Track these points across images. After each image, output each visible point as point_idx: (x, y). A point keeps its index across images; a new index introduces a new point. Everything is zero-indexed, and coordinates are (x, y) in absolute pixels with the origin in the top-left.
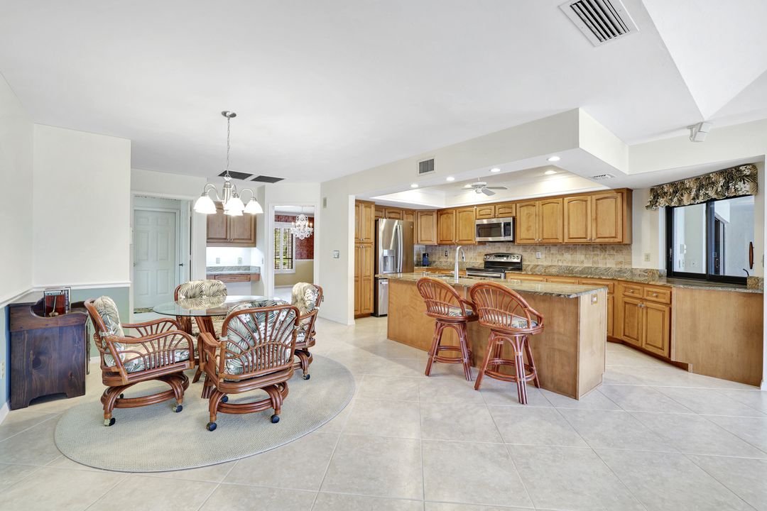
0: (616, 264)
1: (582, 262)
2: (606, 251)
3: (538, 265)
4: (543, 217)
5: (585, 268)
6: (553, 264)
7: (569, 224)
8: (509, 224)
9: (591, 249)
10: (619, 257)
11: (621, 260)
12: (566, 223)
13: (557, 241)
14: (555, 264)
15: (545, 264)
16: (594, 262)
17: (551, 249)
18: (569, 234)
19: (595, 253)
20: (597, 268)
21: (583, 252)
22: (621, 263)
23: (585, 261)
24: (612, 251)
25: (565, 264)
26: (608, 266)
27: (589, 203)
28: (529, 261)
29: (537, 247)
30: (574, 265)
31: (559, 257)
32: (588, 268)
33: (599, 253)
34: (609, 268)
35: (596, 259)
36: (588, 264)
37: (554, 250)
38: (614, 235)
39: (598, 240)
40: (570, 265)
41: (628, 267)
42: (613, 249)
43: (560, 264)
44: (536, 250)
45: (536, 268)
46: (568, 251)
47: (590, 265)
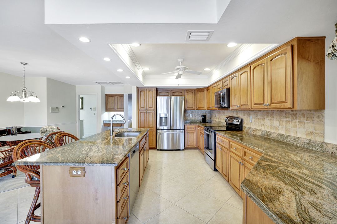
1: (277, 128)
2: (296, 117)
6: (259, 128)
9: (284, 115)
10: (310, 126)
11: (311, 129)
14: (260, 128)
15: (254, 127)
16: (287, 130)
17: (258, 114)
19: (288, 119)
20: (288, 136)
22: (311, 133)
23: (280, 127)
24: (302, 118)
25: (266, 129)
26: (299, 135)
29: (251, 112)
30: (272, 131)
31: (262, 122)
32: (282, 135)
33: (291, 120)
34: (299, 138)
35: (288, 126)
36: (282, 131)
38: (284, 100)
39: (273, 106)
40: (269, 130)
41: (319, 139)
42: (303, 115)
43: (263, 129)
44: (249, 115)
45: (249, 130)
46: (268, 117)
47: (283, 133)
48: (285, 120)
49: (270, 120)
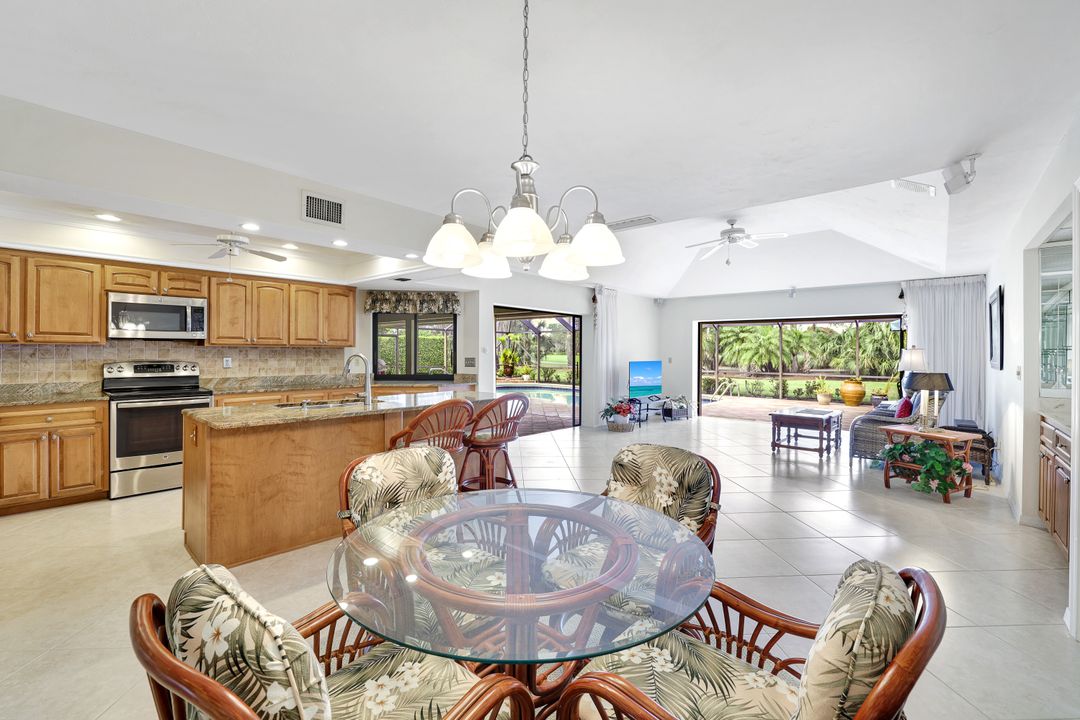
0: (330, 371)
1: (293, 370)
3: (228, 379)
4: (258, 306)
5: (297, 378)
6: (253, 375)
7: (296, 320)
8: (201, 310)
10: (333, 362)
12: (292, 319)
13: (279, 342)
14: (256, 374)
15: (240, 375)
16: (307, 370)
17: (249, 353)
18: (296, 333)
19: (310, 357)
20: (311, 377)
21: (295, 357)
22: (335, 369)
23: (297, 368)
25: (270, 374)
26: (323, 373)
27: (320, 295)
28: (210, 372)
29: (225, 350)
30: (282, 374)
31: (261, 365)
32: (302, 377)
33: (312, 359)
34: (325, 376)
35: (309, 365)
36: (299, 373)
37: (252, 355)
38: (345, 338)
39: (331, 343)
40: (276, 375)
43: (263, 374)
44: (222, 355)
45: (224, 382)
46: (274, 356)
47: (303, 374)
48: (305, 358)
49: (279, 360)
